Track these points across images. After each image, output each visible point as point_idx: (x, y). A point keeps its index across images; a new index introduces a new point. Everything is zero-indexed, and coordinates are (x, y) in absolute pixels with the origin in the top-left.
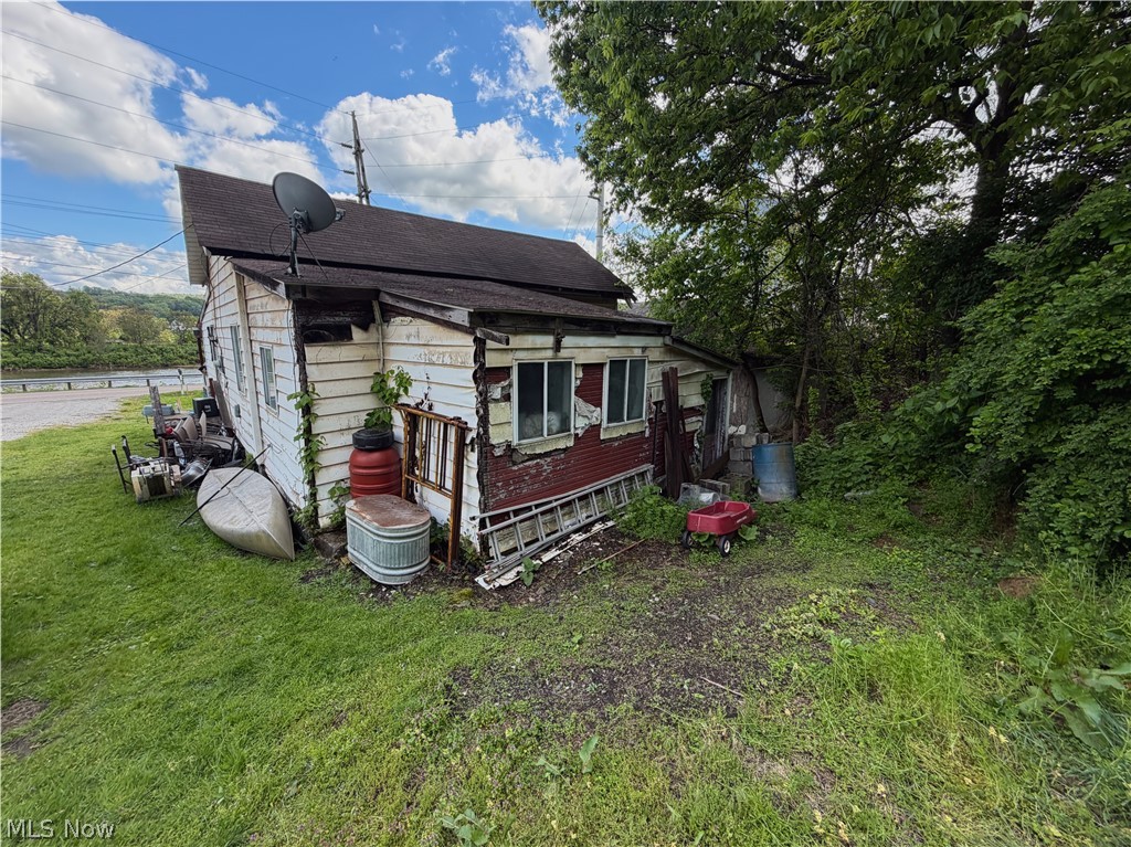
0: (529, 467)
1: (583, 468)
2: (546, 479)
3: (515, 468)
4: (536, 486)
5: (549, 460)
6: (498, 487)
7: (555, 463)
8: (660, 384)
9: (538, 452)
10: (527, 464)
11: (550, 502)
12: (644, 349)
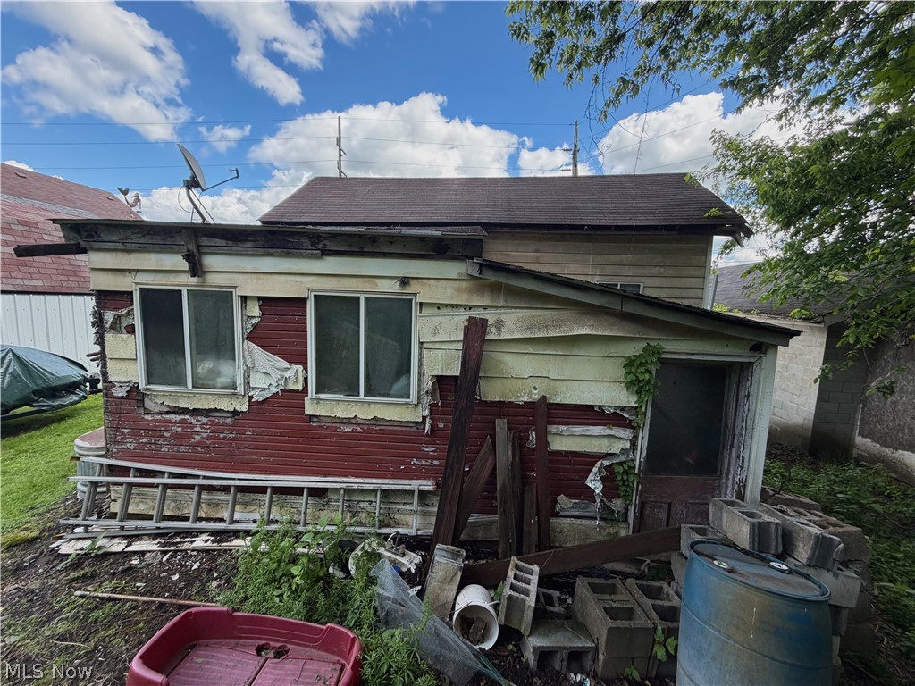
0: (170, 421)
1: (272, 448)
2: (199, 444)
3: (149, 417)
4: (184, 449)
5: (204, 420)
6: (123, 433)
7: (216, 429)
8: (460, 346)
9: (183, 405)
10: (167, 417)
11: (197, 477)
12: (405, 281)
